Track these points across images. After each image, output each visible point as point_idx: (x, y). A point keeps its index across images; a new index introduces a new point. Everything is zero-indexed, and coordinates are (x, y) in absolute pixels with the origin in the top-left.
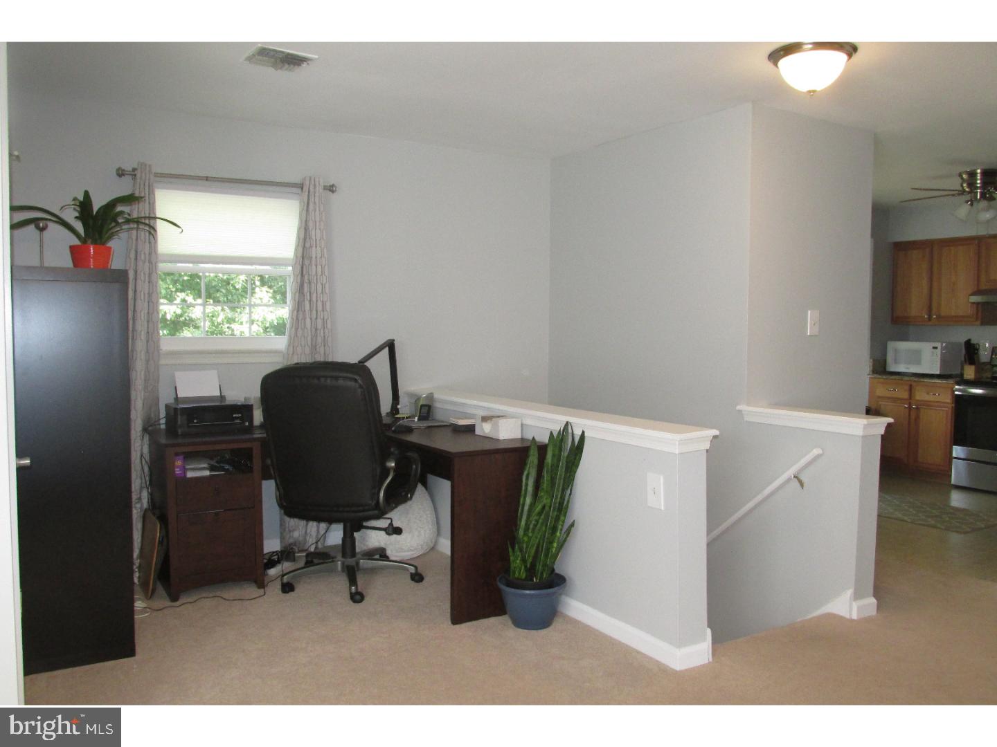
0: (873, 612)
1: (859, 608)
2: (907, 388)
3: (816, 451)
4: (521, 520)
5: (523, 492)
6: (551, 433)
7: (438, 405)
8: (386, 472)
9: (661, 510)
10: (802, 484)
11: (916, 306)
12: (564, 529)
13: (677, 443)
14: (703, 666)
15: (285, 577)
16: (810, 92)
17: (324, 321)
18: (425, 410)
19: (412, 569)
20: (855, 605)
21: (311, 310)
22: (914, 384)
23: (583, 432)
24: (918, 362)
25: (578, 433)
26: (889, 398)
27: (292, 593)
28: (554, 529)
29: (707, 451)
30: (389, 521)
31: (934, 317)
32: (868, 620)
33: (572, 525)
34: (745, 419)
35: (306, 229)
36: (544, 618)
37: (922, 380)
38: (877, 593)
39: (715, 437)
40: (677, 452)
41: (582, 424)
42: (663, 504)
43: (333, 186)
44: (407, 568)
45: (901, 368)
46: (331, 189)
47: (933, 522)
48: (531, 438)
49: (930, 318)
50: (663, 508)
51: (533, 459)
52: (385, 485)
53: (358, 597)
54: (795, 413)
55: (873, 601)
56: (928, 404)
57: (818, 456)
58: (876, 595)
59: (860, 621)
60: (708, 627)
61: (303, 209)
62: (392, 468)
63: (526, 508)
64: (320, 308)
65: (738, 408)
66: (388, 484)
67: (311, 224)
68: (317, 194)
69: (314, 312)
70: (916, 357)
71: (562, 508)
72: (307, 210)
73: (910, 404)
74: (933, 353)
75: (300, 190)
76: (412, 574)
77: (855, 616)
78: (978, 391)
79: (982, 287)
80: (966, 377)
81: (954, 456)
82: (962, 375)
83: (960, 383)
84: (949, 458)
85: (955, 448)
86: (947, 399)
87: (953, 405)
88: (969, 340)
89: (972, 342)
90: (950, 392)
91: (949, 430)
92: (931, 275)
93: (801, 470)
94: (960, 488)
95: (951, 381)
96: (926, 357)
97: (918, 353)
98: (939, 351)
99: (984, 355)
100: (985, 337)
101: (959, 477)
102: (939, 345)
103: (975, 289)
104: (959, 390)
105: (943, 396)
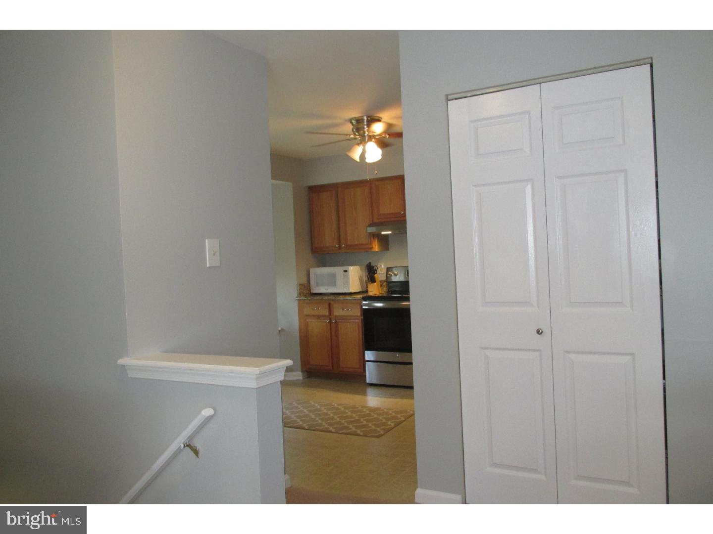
2: (327, 306)
3: (207, 412)
10: (196, 452)
11: (329, 240)
22: (332, 302)
24: (333, 283)
26: (313, 316)
31: (343, 246)
34: (129, 376)
37: (338, 298)
45: (322, 290)
49: (340, 248)
56: (345, 319)
57: (209, 419)
65: (120, 361)
70: (332, 280)
73: (330, 320)
74: (344, 275)
78: (379, 305)
79: (376, 221)
80: (370, 294)
81: (367, 359)
82: (367, 292)
83: (365, 299)
84: (364, 361)
85: (366, 352)
86: (358, 313)
87: (362, 317)
88: (370, 263)
89: (373, 264)
90: (359, 307)
91: (361, 339)
92: (338, 212)
93: (192, 436)
94: (372, 385)
95: (359, 298)
96: (340, 279)
97: (333, 276)
98: (348, 274)
99: (381, 274)
100: (381, 262)
101: (370, 376)
102: (348, 268)
103: (371, 222)
104: (366, 304)
105: (354, 311)
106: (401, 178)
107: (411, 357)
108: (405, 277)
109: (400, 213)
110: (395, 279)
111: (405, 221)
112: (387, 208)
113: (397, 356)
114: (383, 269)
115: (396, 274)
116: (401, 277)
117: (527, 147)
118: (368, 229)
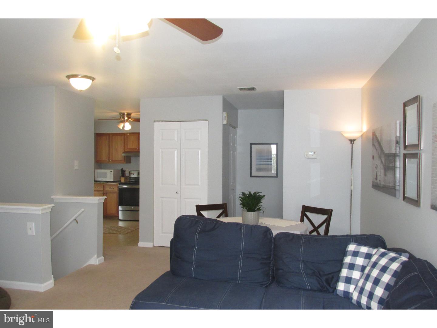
0: (103, 261)
1: (99, 261)
2: (102, 186)
3: (83, 210)
9: (33, 235)
10: (77, 222)
11: (104, 157)
13: (40, 210)
14: (51, 289)
16: (80, 90)
20: (97, 260)
22: (105, 185)
24: (105, 177)
26: (96, 191)
29: (50, 212)
31: (111, 160)
32: (102, 264)
34: (55, 201)
37: (108, 183)
38: (104, 255)
39: (53, 207)
40: (40, 213)
42: (34, 232)
45: (100, 179)
47: (115, 232)
49: (109, 161)
50: (34, 234)
54: (75, 197)
55: (103, 257)
56: (110, 192)
57: (83, 211)
59: (100, 265)
60: (52, 274)
65: (52, 197)
70: (105, 175)
73: (104, 192)
74: (111, 173)
77: (97, 263)
78: (126, 186)
79: (126, 151)
80: (122, 181)
81: (119, 209)
82: (120, 181)
83: (120, 184)
84: (118, 210)
85: (119, 206)
86: (116, 189)
87: (118, 192)
88: (122, 169)
89: (123, 169)
90: (117, 187)
91: (117, 201)
92: (109, 146)
93: (77, 217)
94: (121, 220)
95: (117, 183)
96: (108, 175)
97: (106, 173)
98: (112, 173)
99: (127, 174)
100: (127, 168)
101: (120, 216)
102: (112, 170)
103: (124, 151)
104: (120, 186)
105: (115, 189)
106: (139, 134)
107: (139, 208)
108: (137, 175)
109: (136, 148)
110: (132, 176)
111: (139, 152)
112: (131, 145)
113: (133, 208)
114: (128, 171)
115: (133, 174)
116: (135, 175)
117: (176, 139)
118: (123, 155)
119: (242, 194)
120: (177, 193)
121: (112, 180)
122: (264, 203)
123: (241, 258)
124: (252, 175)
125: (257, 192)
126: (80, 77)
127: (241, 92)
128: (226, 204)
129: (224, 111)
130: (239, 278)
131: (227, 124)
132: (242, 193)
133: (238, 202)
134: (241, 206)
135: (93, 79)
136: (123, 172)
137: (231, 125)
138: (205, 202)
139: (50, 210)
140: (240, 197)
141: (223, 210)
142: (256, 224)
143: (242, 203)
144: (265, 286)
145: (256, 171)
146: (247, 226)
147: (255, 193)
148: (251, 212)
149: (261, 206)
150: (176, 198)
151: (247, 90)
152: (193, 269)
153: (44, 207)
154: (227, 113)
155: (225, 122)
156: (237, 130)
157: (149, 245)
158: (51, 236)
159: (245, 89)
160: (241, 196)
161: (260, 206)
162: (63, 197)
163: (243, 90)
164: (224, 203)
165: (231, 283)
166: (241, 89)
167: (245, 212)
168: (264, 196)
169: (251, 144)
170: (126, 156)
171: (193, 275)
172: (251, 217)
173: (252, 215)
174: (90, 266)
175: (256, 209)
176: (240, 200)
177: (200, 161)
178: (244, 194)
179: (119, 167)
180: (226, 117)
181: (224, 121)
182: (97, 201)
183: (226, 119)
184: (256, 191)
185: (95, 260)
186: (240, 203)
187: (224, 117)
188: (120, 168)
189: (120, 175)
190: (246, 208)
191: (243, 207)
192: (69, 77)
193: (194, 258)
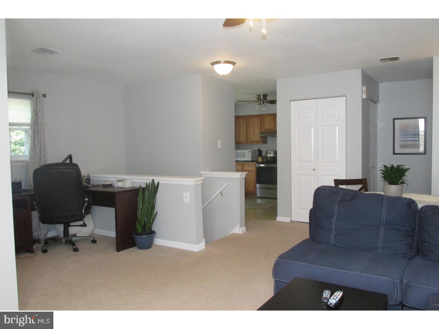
0: (245, 231)
1: (242, 230)
2: (241, 165)
3: (227, 184)
4: (138, 214)
5: (138, 204)
6: (146, 184)
7: (91, 179)
8: (85, 202)
9: (188, 203)
10: (222, 195)
11: (243, 139)
12: (154, 215)
13: (193, 182)
14: (203, 250)
15: (44, 247)
16: (223, 75)
17: (44, 148)
18: (87, 181)
19: (92, 239)
20: (240, 229)
21: (38, 144)
22: (243, 164)
23: (158, 182)
24: (244, 157)
25: (156, 182)
27: (47, 253)
28: (151, 215)
29: (201, 184)
30: (83, 222)
32: (244, 233)
33: (157, 213)
34: (203, 176)
35: (36, 112)
36: (149, 245)
37: (246, 163)
39: (203, 180)
40: (194, 185)
41: (157, 179)
42: (189, 201)
43: (45, 94)
44: (89, 238)
45: (239, 159)
46: (44, 96)
47: (254, 208)
48: (139, 186)
49: (247, 142)
51: (141, 193)
52: (84, 207)
53: (76, 250)
54: (220, 173)
55: (245, 228)
56: (249, 171)
57: (227, 185)
58: (246, 226)
60: (204, 238)
61: (34, 104)
62: (87, 201)
63: (140, 209)
64: (42, 143)
65: (201, 172)
66: (86, 207)
67: (38, 110)
68: (40, 98)
69: (40, 145)
71: (153, 207)
72: (36, 104)
73: (243, 171)
75: (31, 96)
76: (92, 240)
77: (241, 233)
78: (263, 165)
79: (262, 131)
80: (259, 161)
82: (258, 161)
83: (257, 163)
84: (256, 188)
85: (257, 184)
87: (256, 170)
89: (260, 149)
90: (255, 166)
91: (255, 180)
92: (247, 127)
93: (222, 190)
94: (259, 198)
95: (255, 163)
96: (247, 155)
97: (244, 154)
98: (250, 153)
99: (264, 154)
100: (264, 148)
101: (258, 194)
102: (250, 151)
103: (260, 132)
104: (257, 165)
105: (253, 168)
106: (275, 115)
108: (274, 155)
109: (273, 129)
110: (269, 155)
112: (268, 126)
113: (270, 186)
114: (265, 151)
115: (270, 154)
116: (271, 155)
117: (312, 117)
118: (260, 135)
119: (384, 167)
120: (314, 170)
121: (250, 160)
122: (408, 176)
123: (382, 229)
124: (396, 152)
125: (401, 165)
126: (223, 63)
127: (383, 63)
128: (366, 179)
129: (363, 85)
130: (380, 248)
131: (367, 98)
132: (384, 165)
133: (379, 176)
134: (383, 179)
135: (234, 64)
136: (260, 152)
137: (371, 100)
138: (343, 177)
139: (201, 182)
140: (381, 170)
141: (363, 185)
142: (399, 196)
143: (383, 176)
144: (408, 258)
145: (400, 148)
146: (389, 198)
147: (398, 166)
148: (393, 185)
149: (405, 179)
150: (312, 175)
151: (389, 60)
152: (332, 237)
153: (197, 179)
154: (366, 87)
155: (365, 97)
156: (378, 105)
157: (287, 220)
158: (203, 205)
159: (386, 59)
160: (383, 169)
161: (403, 179)
162: (209, 172)
163: (385, 61)
164: (363, 178)
165: (371, 253)
166: (382, 60)
167: (387, 185)
168: (409, 169)
169: (394, 119)
170: (263, 137)
171: (332, 242)
172: (393, 190)
173: (395, 188)
174: (234, 234)
175: (399, 183)
176: (382, 173)
177: (337, 138)
178: (385, 167)
179: (256, 147)
180: (366, 91)
181: (363, 95)
182: (239, 176)
183: (366, 93)
184: (399, 164)
185: (239, 230)
186: (381, 177)
187: (363, 90)
188: (257, 149)
189: (258, 155)
190: (388, 181)
191: (385, 180)
192: (213, 64)
193: (334, 226)
